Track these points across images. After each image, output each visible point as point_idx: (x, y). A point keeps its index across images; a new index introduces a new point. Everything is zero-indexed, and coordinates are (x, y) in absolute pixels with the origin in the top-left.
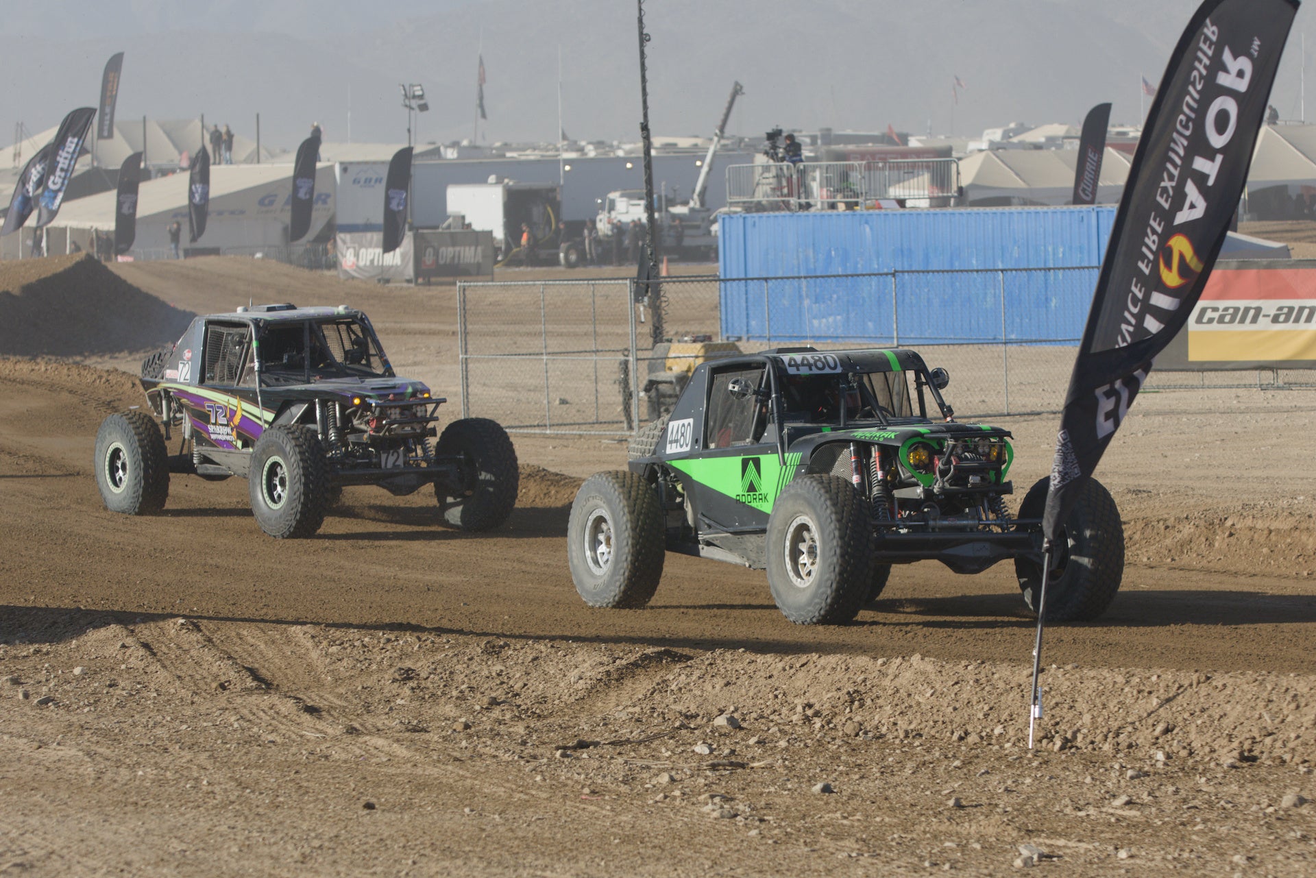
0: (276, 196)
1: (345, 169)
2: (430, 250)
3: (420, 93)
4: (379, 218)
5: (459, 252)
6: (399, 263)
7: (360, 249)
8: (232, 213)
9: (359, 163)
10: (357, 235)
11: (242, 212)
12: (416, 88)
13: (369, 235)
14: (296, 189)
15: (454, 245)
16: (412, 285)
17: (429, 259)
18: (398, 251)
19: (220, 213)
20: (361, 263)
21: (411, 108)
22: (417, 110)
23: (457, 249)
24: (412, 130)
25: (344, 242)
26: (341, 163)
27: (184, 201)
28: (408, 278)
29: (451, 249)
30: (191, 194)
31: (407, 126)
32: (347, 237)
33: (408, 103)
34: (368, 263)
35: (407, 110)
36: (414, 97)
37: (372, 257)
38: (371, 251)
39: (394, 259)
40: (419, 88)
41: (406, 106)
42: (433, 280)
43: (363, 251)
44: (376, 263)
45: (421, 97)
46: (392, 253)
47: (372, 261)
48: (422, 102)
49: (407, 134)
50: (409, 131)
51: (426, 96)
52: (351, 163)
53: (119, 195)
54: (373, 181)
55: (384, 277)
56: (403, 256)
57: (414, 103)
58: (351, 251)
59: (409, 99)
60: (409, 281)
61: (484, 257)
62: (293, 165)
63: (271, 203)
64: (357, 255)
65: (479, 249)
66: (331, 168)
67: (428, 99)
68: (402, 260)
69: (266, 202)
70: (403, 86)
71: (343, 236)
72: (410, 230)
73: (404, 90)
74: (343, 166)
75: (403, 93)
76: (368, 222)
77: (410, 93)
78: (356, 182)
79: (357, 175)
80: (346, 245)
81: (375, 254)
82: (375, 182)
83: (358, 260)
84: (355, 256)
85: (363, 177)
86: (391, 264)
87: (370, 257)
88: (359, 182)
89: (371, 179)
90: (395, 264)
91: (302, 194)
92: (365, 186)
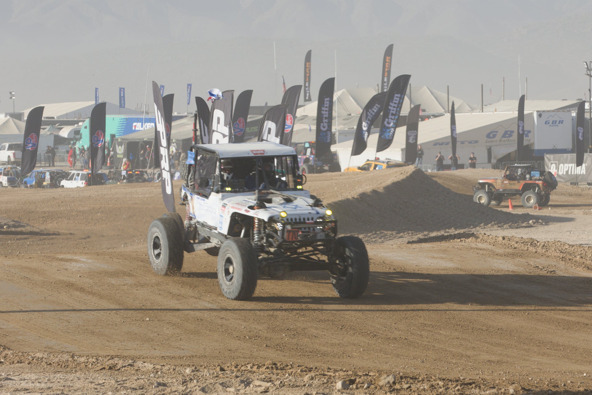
0: (497, 132)
1: (540, 115)
4: (569, 145)
6: (584, 173)
7: (559, 164)
8: (470, 142)
9: (548, 111)
10: (558, 156)
11: (476, 142)
13: (565, 155)
18: (584, 165)
19: (463, 143)
20: (560, 173)
25: (549, 160)
26: (538, 111)
28: (589, 182)
30: (452, 131)
31: (589, 88)
32: (551, 156)
33: (589, 72)
34: (565, 173)
35: (588, 77)
37: (567, 169)
38: (566, 165)
41: (588, 75)
43: (561, 165)
44: (570, 173)
46: (580, 167)
47: (567, 172)
49: (589, 92)
50: (590, 90)
52: (544, 111)
53: (407, 131)
55: (575, 181)
56: (587, 169)
58: (554, 165)
59: (590, 70)
60: (589, 184)
63: (494, 136)
64: (557, 168)
66: (531, 115)
68: (586, 171)
69: (491, 136)
70: (586, 62)
71: (548, 156)
72: (590, 152)
73: (587, 64)
74: (539, 113)
75: (586, 67)
76: (555, 148)
77: (590, 66)
78: (547, 123)
79: (547, 118)
80: (550, 162)
81: (569, 167)
82: (559, 123)
83: (558, 171)
84: (556, 169)
85: (551, 120)
86: (579, 173)
87: (566, 170)
88: (549, 123)
89: (556, 121)
90: (582, 173)
91: (520, 131)
92: (553, 126)
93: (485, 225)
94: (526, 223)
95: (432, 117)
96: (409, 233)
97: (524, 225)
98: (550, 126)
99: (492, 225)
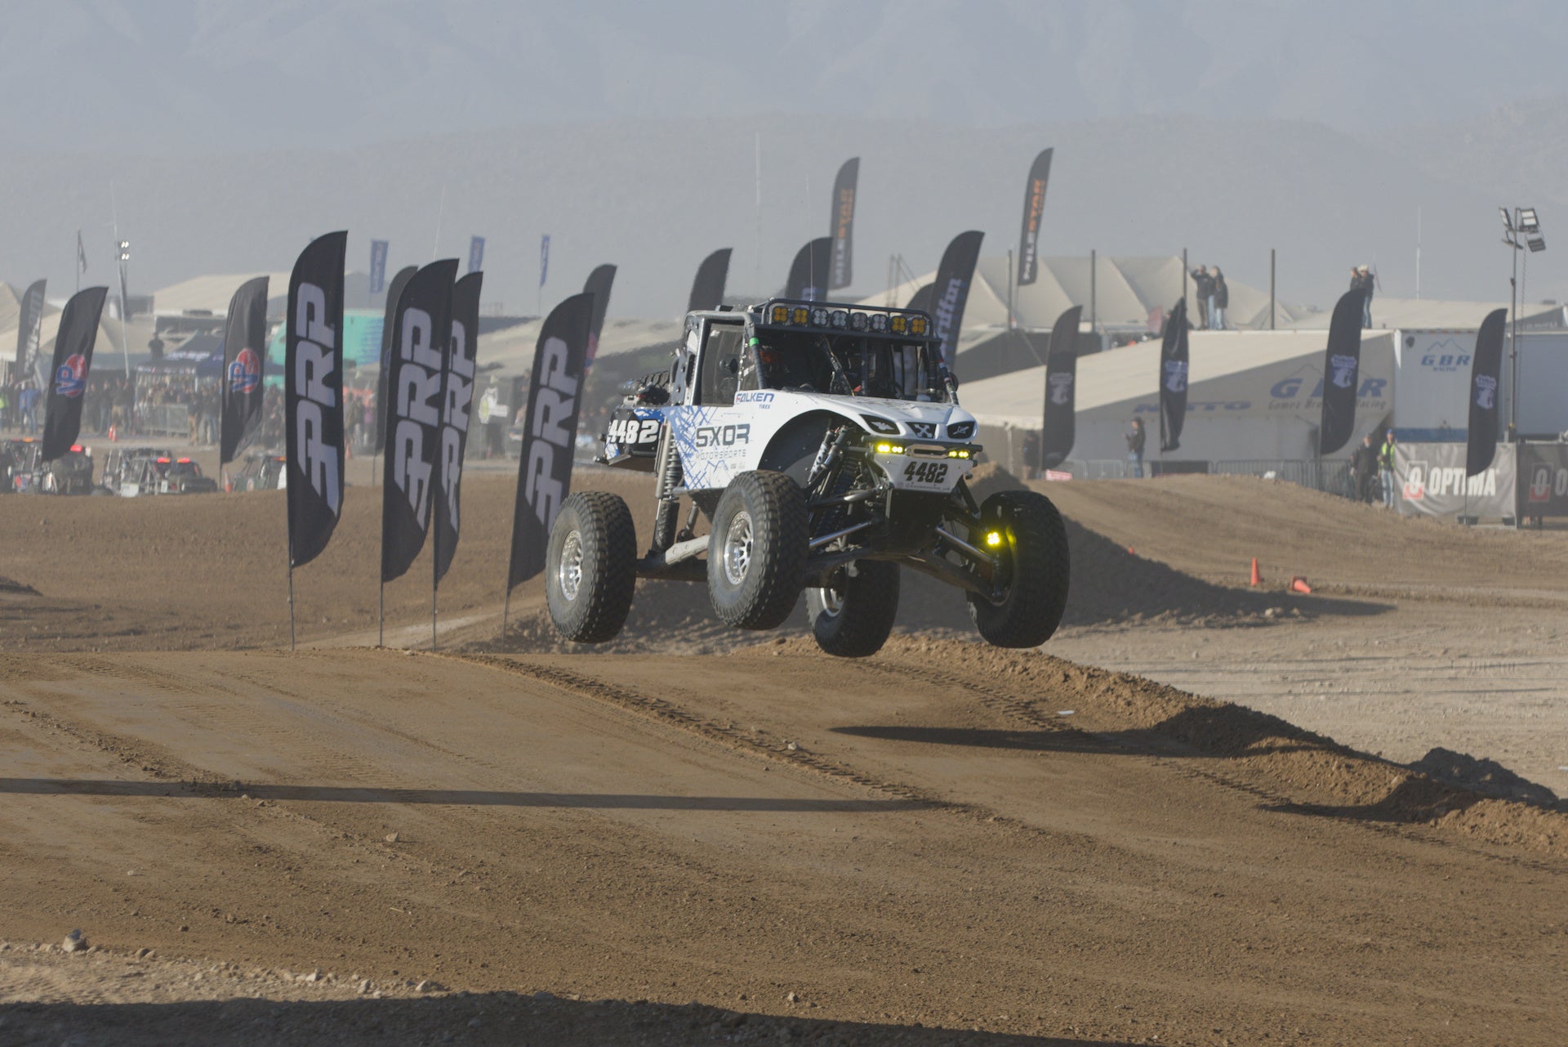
0: (1298, 381)
1: (1409, 341)
2: (1543, 472)
3: (1533, 222)
4: (1460, 420)
6: (1493, 493)
7: (1431, 467)
8: (1230, 407)
9: (1432, 332)
10: (1426, 447)
11: (1246, 405)
12: (1525, 215)
13: (1446, 446)
14: (1330, 370)
16: (1514, 528)
17: (1540, 488)
18: (1492, 473)
19: (1209, 406)
20: (1433, 492)
21: (1520, 247)
22: (1528, 249)
24: (1519, 280)
25: (1406, 458)
26: (1404, 331)
27: (1153, 386)
28: (1506, 516)
30: (1164, 377)
31: (1511, 276)
32: (1412, 449)
33: (1512, 238)
34: (1443, 492)
35: (1511, 248)
36: (1523, 228)
37: (1449, 482)
38: (1446, 471)
39: (1484, 485)
40: (1531, 214)
41: (1510, 242)
42: (1546, 520)
43: (1436, 471)
44: (1456, 492)
45: (1533, 228)
46: (1482, 475)
47: (1450, 489)
48: (1534, 237)
50: (1513, 282)
51: (1541, 228)
52: (1419, 332)
53: (1049, 375)
54: (1455, 360)
55: (1469, 514)
56: (1499, 481)
57: (1522, 238)
58: (1417, 470)
59: (1515, 231)
60: (1507, 522)
62: (1327, 333)
63: (1292, 392)
64: (1426, 479)
66: (1387, 338)
67: (1545, 232)
68: (1498, 488)
69: (1284, 390)
70: (1505, 211)
71: (1403, 446)
72: (1511, 440)
73: (1508, 216)
74: (1407, 336)
75: (1505, 221)
76: (1445, 427)
77: (1516, 223)
78: (1427, 362)
79: (1429, 350)
80: (1409, 462)
81: (1454, 477)
82: (1458, 363)
83: (1427, 486)
84: (1422, 480)
85: (1437, 354)
86: (1480, 493)
87: (1447, 482)
88: (1431, 362)
89: (1451, 358)
90: (1486, 493)
91: (1340, 380)
92: (1441, 369)
93: (1145, 617)
94: (1255, 614)
96: (936, 633)
97: (1247, 620)
98: (1435, 369)
99: (1163, 619)
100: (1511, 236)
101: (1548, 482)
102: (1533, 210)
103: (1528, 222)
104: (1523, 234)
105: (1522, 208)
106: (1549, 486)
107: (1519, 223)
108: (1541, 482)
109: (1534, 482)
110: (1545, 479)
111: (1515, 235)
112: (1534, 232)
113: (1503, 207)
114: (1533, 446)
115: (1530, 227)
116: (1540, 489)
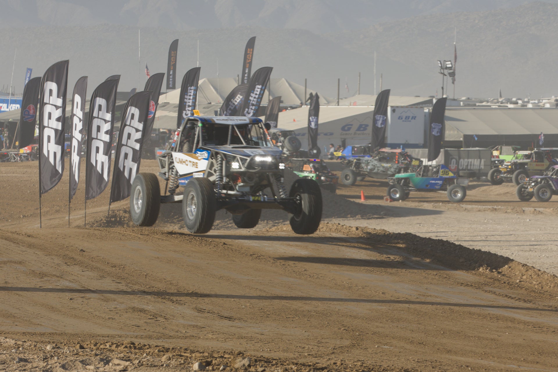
0: (352, 125)
1: (394, 110)
2: (454, 160)
3: (450, 66)
4: (420, 140)
5: (471, 162)
8: (326, 134)
9: (402, 107)
11: (332, 134)
12: (447, 63)
13: (417, 150)
14: (375, 121)
15: (468, 158)
21: (445, 75)
22: (448, 76)
23: (470, 160)
24: (445, 87)
26: (392, 107)
27: (305, 125)
29: (466, 160)
30: (310, 122)
31: (442, 86)
33: (442, 72)
35: (442, 75)
40: (449, 63)
41: (442, 73)
45: (450, 68)
48: (451, 71)
49: (442, 90)
50: (443, 88)
51: (454, 68)
52: (397, 107)
54: (410, 118)
57: (446, 72)
59: (443, 69)
61: (485, 165)
62: (374, 107)
63: (349, 129)
65: (483, 160)
67: (455, 70)
69: (346, 128)
70: (440, 61)
73: (441, 63)
74: (393, 108)
75: (440, 65)
76: (407, 143)
77: (444, 65)
78: (400, 118)
79: (401, 114)
82: (412, 119)
85: (404, 115)
88: (402, 118)
89: (409, 117)
91: (379, 124)
92: (405, 121)
95: (289, 108)
98: (403, 121)
100: (442, 70)
101: (456, 164)
102: (450, 61)
103: (448, 66)
104: (447, 70)
105: (446, 60)
106: (457, 165)
107: (445, 66)
108: (453, 164)
109: (451, 164)
110: (455, 163)
111: (444, 71)
112: (451, 69)
113: (439, 60)
114: (447, 150)
115: (449, 67)
116: (453, 167)
